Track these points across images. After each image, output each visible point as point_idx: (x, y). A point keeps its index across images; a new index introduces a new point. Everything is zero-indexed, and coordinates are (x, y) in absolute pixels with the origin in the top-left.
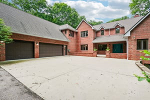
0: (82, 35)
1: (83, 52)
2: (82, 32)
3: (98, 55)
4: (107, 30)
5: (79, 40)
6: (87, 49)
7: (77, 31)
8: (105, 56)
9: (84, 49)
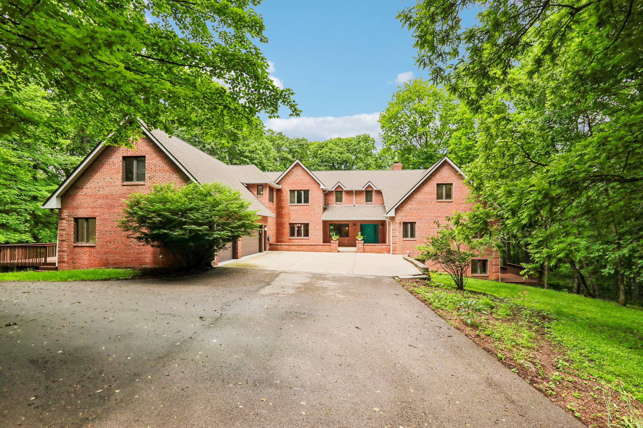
0: (292, 197)
1: (297, 240)
2: (292, 191)
3: (340, 249)
4: (349, 193)
5: (284, 211)
6: (307, 234)
7: (279, 187)
8: (354, 249)
9: (299, 234)
